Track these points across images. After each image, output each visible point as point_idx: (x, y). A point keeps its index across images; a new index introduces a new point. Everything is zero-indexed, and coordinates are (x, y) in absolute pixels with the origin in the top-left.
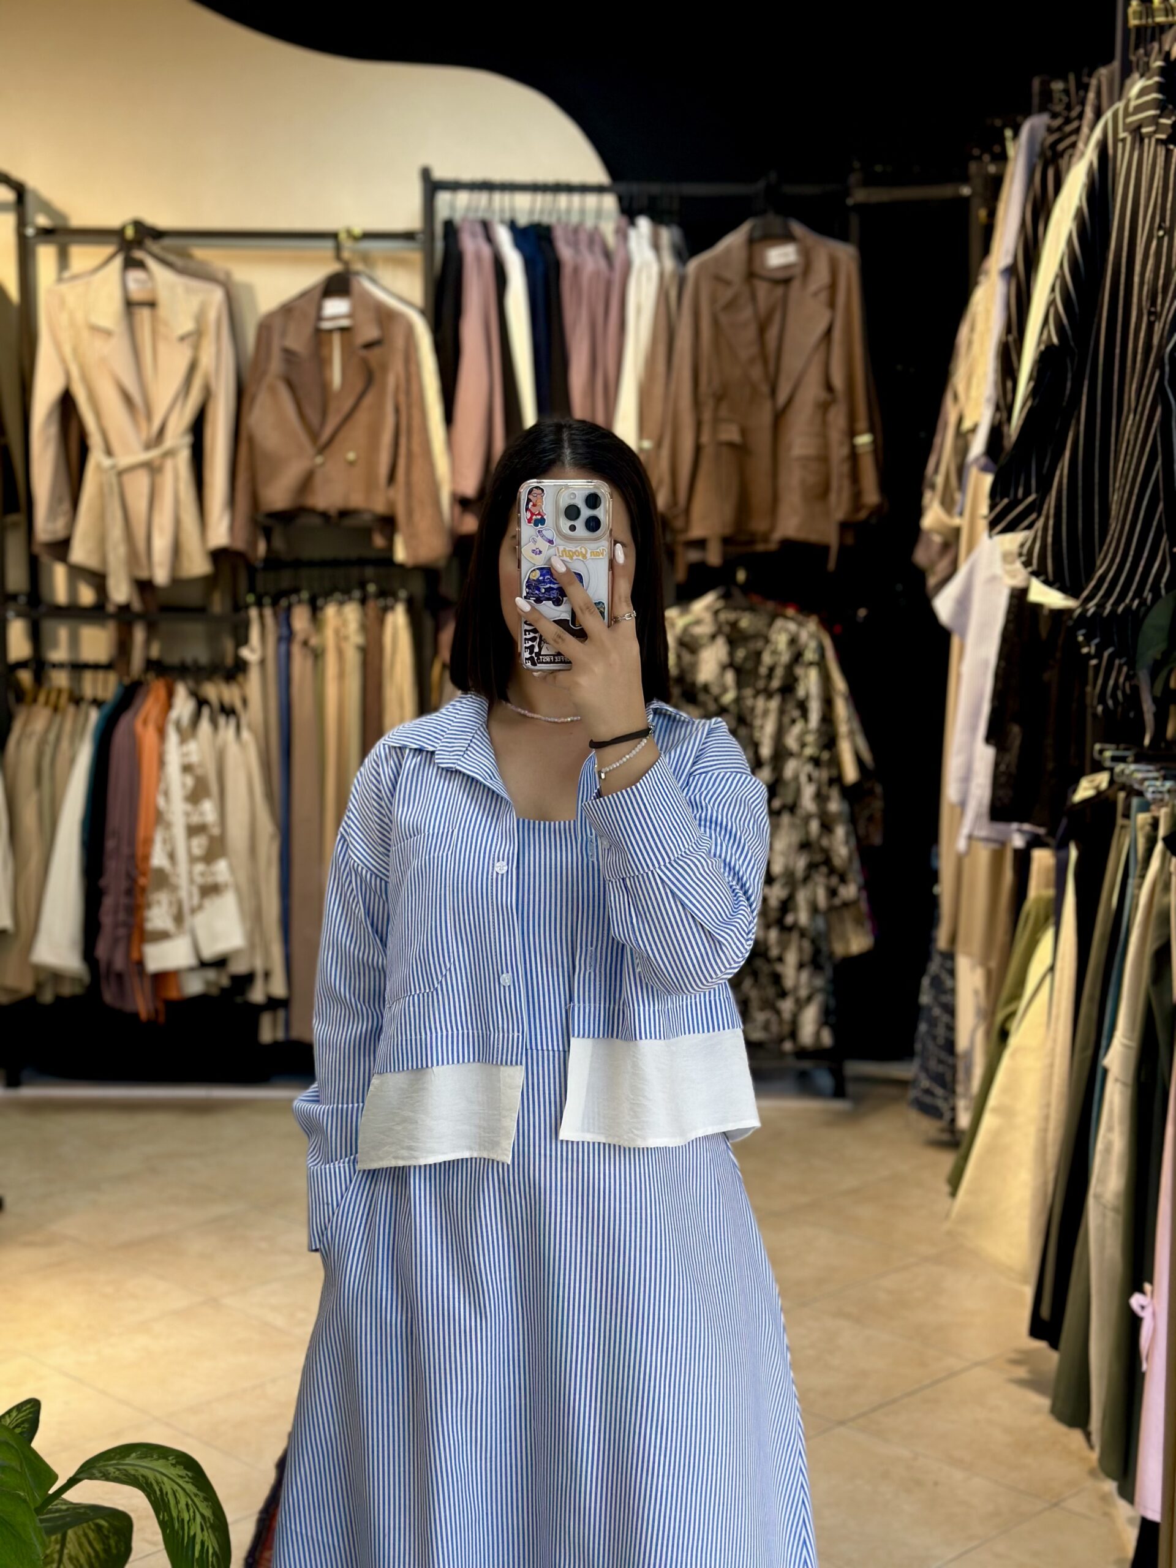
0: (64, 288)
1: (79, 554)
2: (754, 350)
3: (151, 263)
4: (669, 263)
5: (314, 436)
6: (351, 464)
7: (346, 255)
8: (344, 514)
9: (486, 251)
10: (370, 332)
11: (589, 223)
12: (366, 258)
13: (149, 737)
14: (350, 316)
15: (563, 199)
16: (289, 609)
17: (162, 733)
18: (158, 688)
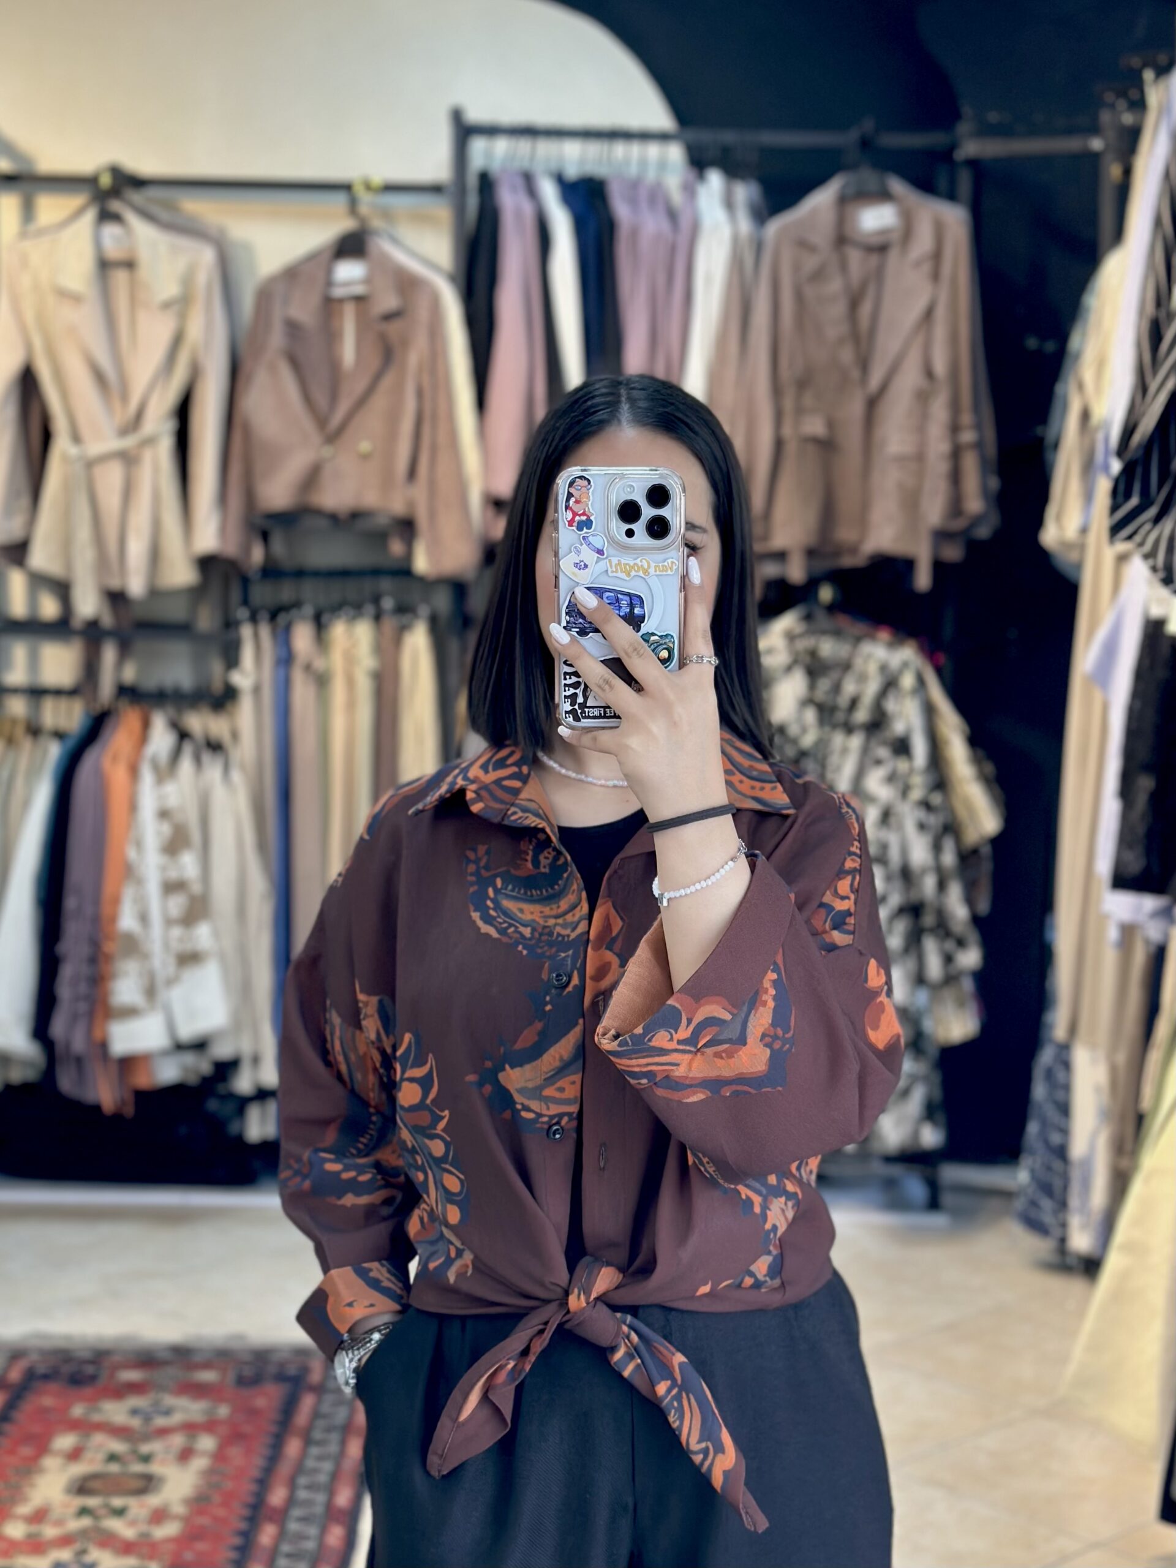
0: (27, 245)
1: (40, 558)
2: (844, 329)
3: (131, 218)
4: (745, 225)
5: (321, 422)
6: (365, 457)
7: (364, 209)
8: (356, 515)
9: (528, 209)
10: (389, 301)
11: (651, 176)
12: (387, 215)
13: (118, 775)
14: (368, 281)
15: (620, 150)
16: (288, 629)
17: (134, 772)
18: (129, 719)
